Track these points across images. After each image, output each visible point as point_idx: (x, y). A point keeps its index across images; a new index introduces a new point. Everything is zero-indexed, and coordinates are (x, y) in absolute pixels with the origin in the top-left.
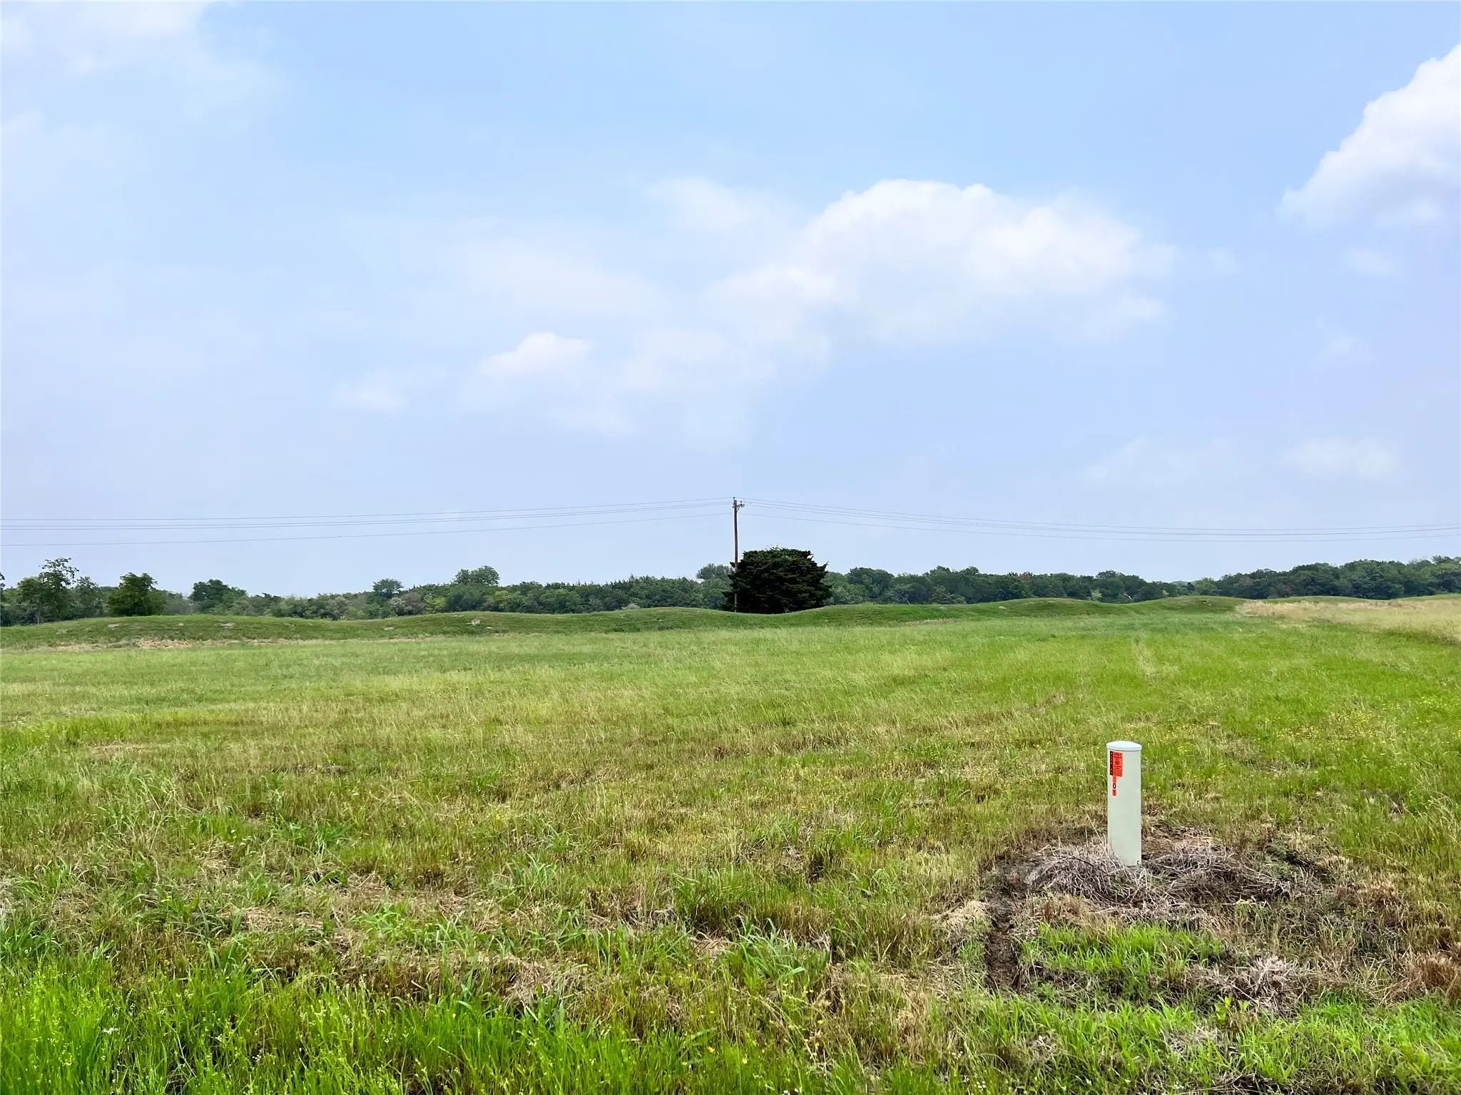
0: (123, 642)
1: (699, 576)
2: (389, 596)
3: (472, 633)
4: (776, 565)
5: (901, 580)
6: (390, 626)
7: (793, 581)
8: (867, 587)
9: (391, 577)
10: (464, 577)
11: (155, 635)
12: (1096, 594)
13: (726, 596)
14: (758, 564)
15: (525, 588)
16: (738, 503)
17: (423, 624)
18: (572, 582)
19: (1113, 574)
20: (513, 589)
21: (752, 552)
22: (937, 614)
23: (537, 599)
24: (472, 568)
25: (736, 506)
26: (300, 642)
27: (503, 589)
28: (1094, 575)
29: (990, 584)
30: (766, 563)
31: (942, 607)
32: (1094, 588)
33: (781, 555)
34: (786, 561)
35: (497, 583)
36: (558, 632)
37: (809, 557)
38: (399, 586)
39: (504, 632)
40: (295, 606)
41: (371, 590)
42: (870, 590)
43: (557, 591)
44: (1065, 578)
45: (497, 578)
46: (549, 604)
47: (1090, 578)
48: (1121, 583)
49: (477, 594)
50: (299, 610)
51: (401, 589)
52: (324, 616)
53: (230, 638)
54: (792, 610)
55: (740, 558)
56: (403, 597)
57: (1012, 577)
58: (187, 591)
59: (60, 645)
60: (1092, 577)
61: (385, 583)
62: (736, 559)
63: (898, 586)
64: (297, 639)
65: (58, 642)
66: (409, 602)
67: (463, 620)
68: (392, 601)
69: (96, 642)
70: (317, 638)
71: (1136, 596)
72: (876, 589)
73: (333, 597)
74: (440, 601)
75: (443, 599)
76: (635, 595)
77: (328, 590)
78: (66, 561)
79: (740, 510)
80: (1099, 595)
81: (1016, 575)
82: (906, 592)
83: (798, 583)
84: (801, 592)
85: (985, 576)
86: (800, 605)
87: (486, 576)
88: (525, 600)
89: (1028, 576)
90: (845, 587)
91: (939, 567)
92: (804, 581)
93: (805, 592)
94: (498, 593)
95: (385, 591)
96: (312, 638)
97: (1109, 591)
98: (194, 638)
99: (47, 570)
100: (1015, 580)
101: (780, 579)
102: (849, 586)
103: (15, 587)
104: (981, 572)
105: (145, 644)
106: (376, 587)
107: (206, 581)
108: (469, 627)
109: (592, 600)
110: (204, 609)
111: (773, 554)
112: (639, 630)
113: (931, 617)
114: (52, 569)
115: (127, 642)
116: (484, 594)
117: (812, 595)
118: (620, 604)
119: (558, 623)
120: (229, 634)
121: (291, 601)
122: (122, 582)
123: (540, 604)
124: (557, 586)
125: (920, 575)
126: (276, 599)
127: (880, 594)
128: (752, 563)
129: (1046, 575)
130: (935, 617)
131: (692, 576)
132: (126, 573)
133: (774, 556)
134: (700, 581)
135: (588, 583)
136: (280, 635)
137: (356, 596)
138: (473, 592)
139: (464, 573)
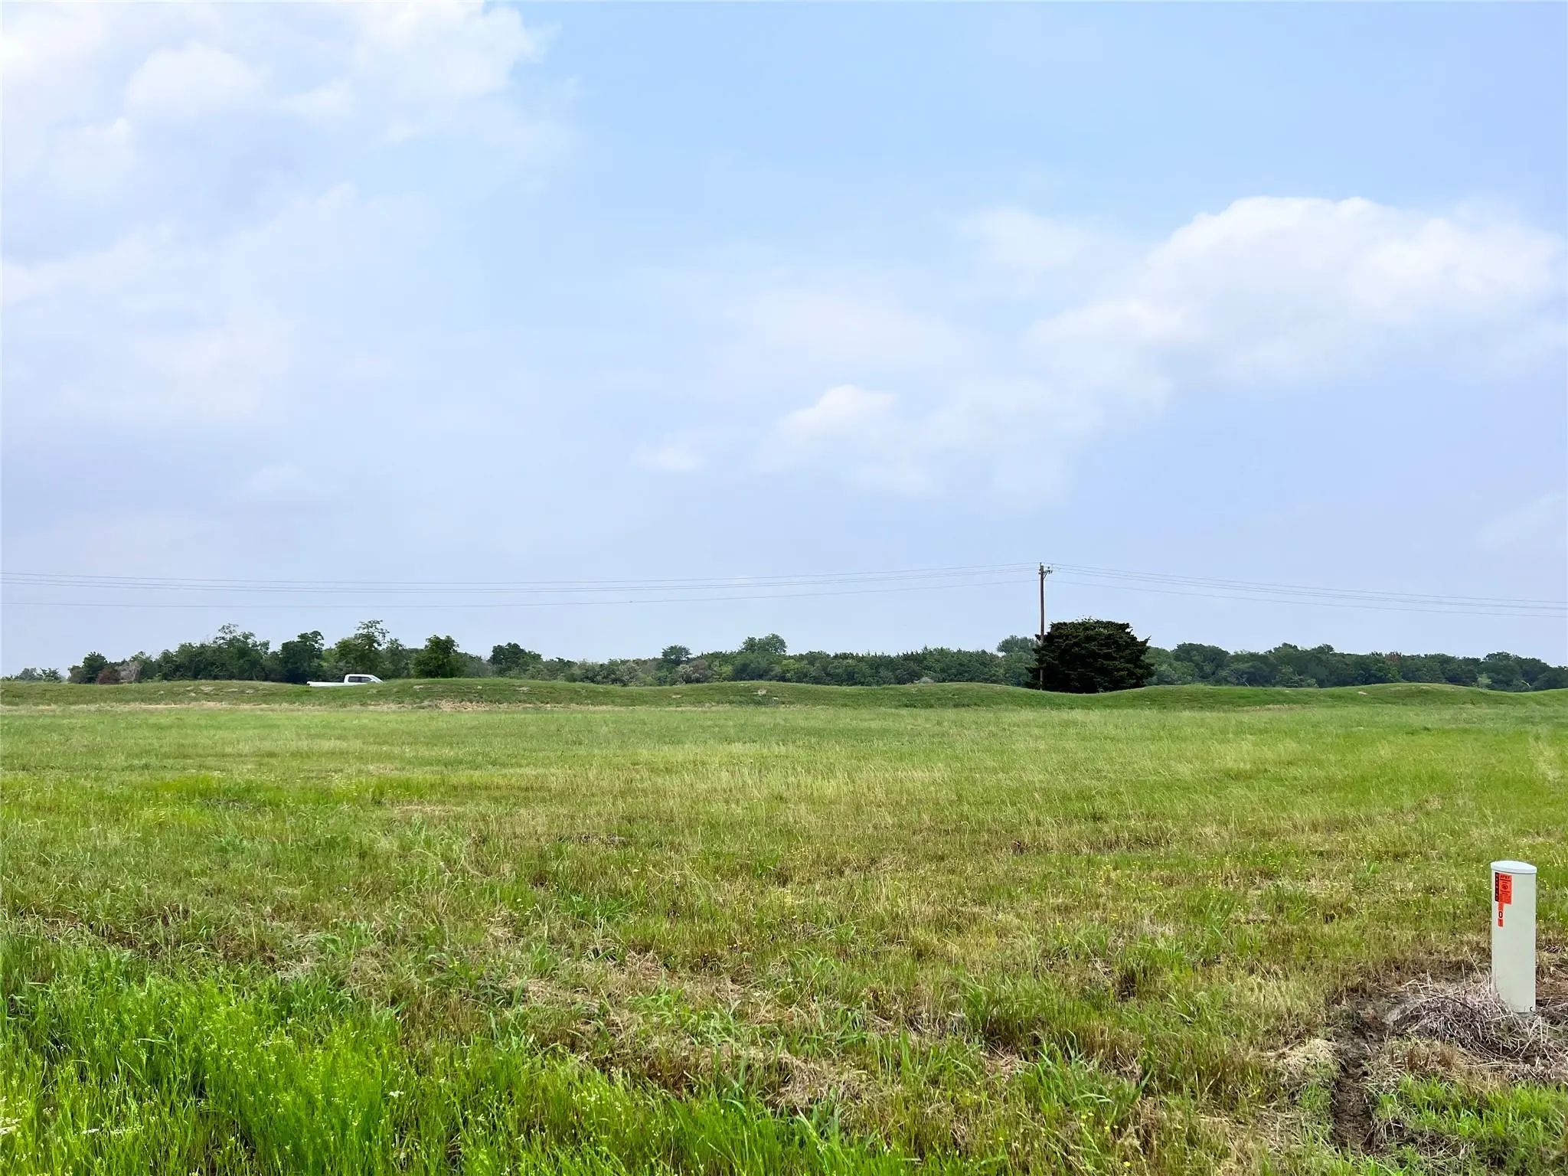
0: (426, 703)
1: (1000, 649)
2: (678, 662)
3: (759, 703)
4: (1089, 639)
5: (1238, 658)
6: (678, 694)
7: (1108, 657)
8: (1197, 665)
9: (679, 644)
10: (751, 644)
11: (456, 697)
12: (1484, 679)
13: (1030, 672)
14: (1067, 636)
15: (812, 658)
16: (1045, 569)
17: (711, 692)
18: (860, 651)
19: (1507, 656)
20: (801, 657)
21: (1060, 624)
22: (1281, 698)
23: (824, 669)
24: (760, 635)
25: (1042, 573)
26: (591, 707)
27: (790, 657)
28: (1482, 657)
29: (1347, 664)
30: (1076, 637)
31: (1287, 691)
32: (1480, 673)
33: (1095, 628)
34: (1100, 634)
35: (784, 651)
36: (845, 705)
37: (1128, 630)
38: (687, 653)
39: (791, 703)
40: (587, 670)
41: (660, 656)
42: (1201, 669)
43: (845, 662)
44: (1443, 661)
45: (785, 647)
46: (838, 675)
47: (1476, 661)
48: (1518, 668)
49: (764, 664)
50: (590, 675)
51: (689, 656)
52: (614, 681)
53: (525, 702)
54: (1106, 689)
55: (1047, 630)
56: (691, 664)
57: (1376, 658)
58: (486, 654)
59: (370, 705)
60: (1478, 660)
61: (673, 649)
62: (1042, 631)
63: (1235, 666)
64: (588, 704)
65: (369, 702)
66: (696, 669)
67: (748, 690)
68: (680, 668)
69: (403, 702)
70: (606, 704)
71: (1536, 684)
72: (1208, 668)
73: (624, 662)
74: (728, 669)
75: (730, 667)
76: (929, 668)
77: (619, 655)
78: (378, 622)
79: (1047, 577)
80: (1488, 681)
81: (1380, 655)
82: (1244, 673)
83: (1115, 659)
84: (1119, 670)
85: (1342, 655)
86: (1117, 685)
87: (775, 643)
88: (813, 671)
89: (1396, 657)
90: (1170, 665)
91: (1285, 644)
92: (1121, 657)
93: (1123, 670)
94: (785, 662)
95: (674, 657)
96: (602, 704)
97: (1500, 676)
98: (491, 702)
99: (361, 631)
100: (1378, 661)
101: (1095, 655)
102: (1177, 664)
103: (334, 647)
104: (1337, 650)
105: (446, 706)
106: (665, 654)
107: (504, 644)
108: (755, 698)
109: (883, 672)
110: (501, 673)
111: (1085, 626)
112: (931, 706)
113: (1273, 702)
114: (366, 630)
115: (430, 703)
116: (771, 663)
117: (1131, 674)
118: (913, 677)
119: (846, 695)
120: (523, 698)
121: (583, 665)
122: (427, 643)
123: (828, 675)
124: (845, 656)
125: (1261, 652)
126: (569, 664)
127: (1213, 674)
128: (1060, 636)
129: (1419, 656)
130: (1279, 702)
131: (992, 648)
132: (431, 636)
133: (1087, 629)
134: (1001, 654)
135: (879, 654)
136: (571, 700)
137: (645, 662)
138: (759, 660)
139: (752, 640)
